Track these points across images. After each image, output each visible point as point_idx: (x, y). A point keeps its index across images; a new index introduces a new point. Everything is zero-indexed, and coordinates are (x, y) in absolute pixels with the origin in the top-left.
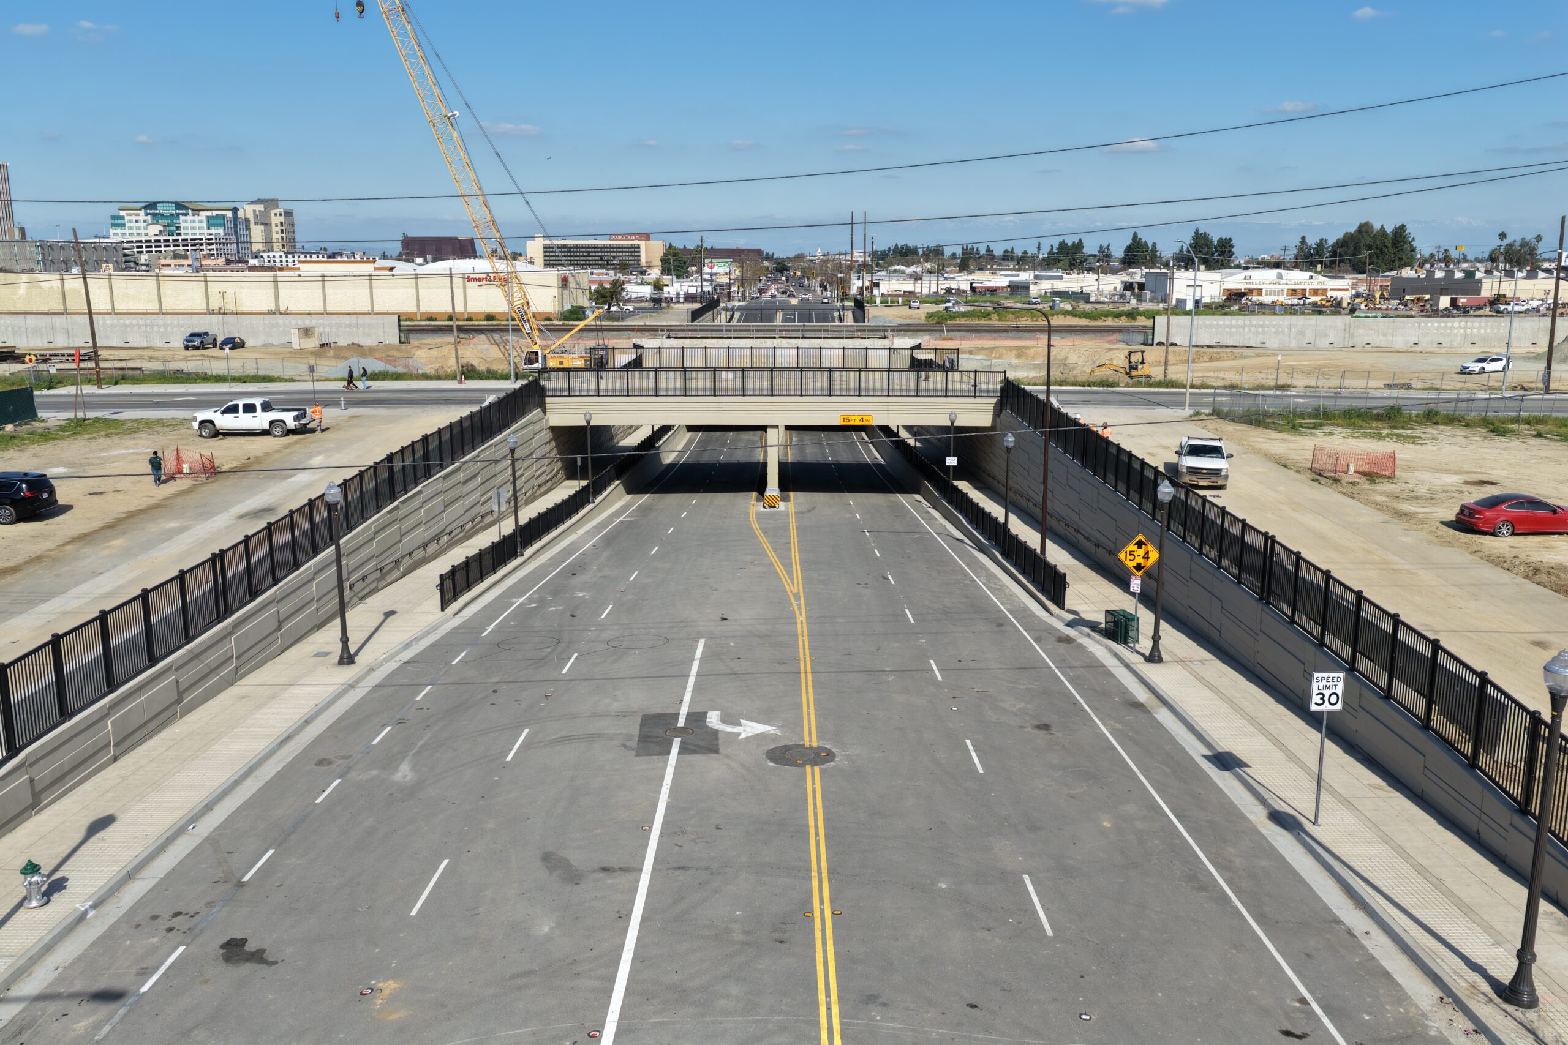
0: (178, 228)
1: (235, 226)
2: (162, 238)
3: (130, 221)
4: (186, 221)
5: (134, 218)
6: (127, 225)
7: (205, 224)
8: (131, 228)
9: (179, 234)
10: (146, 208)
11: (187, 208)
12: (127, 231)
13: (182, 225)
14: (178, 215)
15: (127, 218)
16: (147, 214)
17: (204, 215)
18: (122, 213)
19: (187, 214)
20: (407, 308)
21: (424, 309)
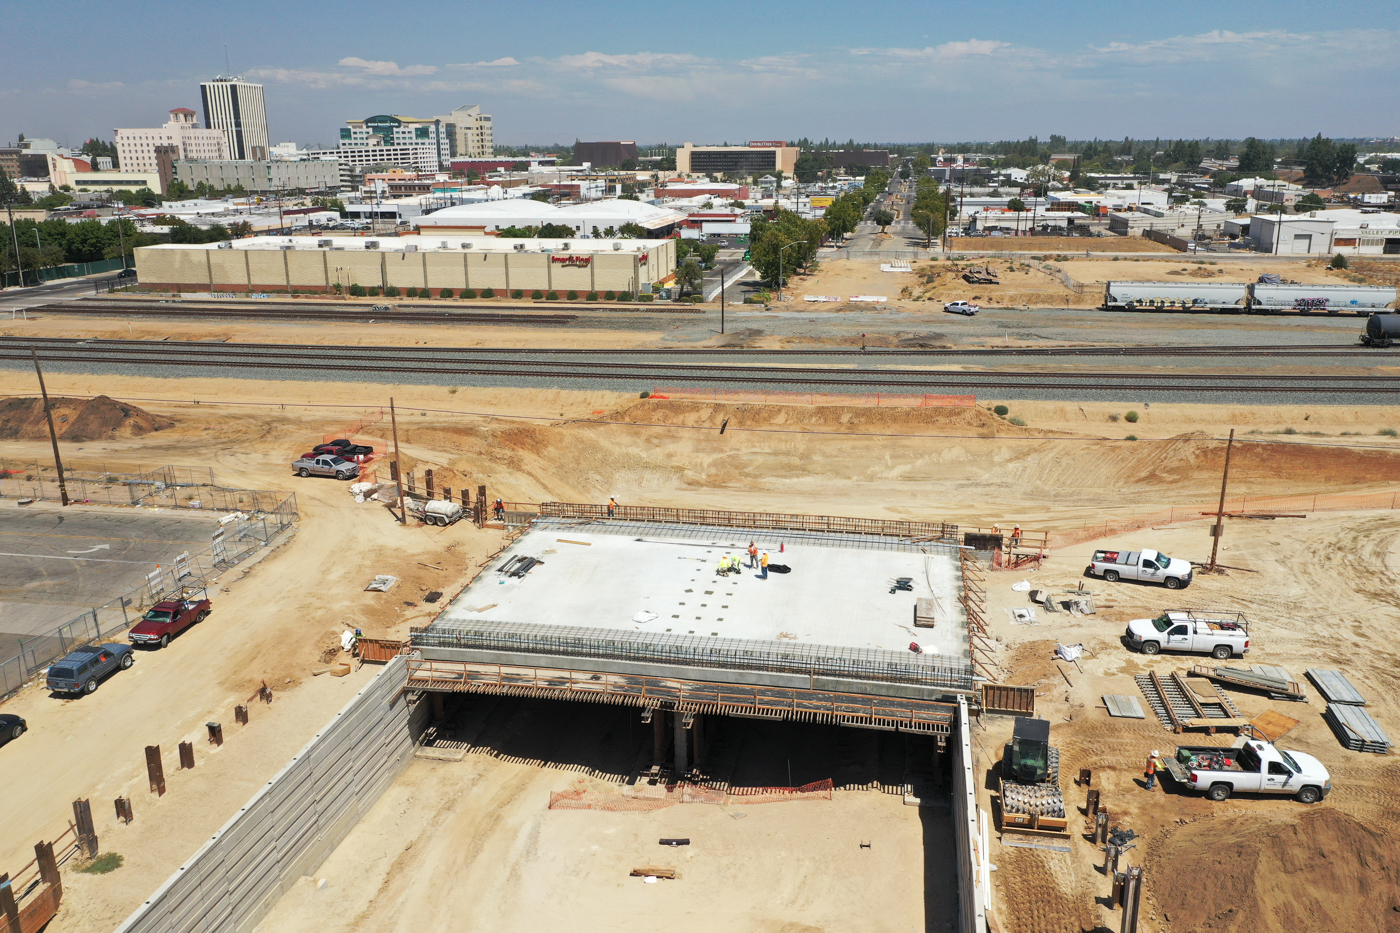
0: (392, 138)
1: (438, 135)
2: (377, 148)
3: (355, 133)
4: (398, 132)
5: (358, 130)
6: (353, 136)
7: (413, 135)
8: (355, 138)
9: (393, 144)
10: (367, 121)
11: (399, 122)
12: (353, 141)
13: (395, 135)
14: (391, 127)
15: (353, 130)
16: (368, 127)
17: (412, 127)
18: (350, 127)
19: (399, 127)
20: (498, 285)
21: (513, 285)
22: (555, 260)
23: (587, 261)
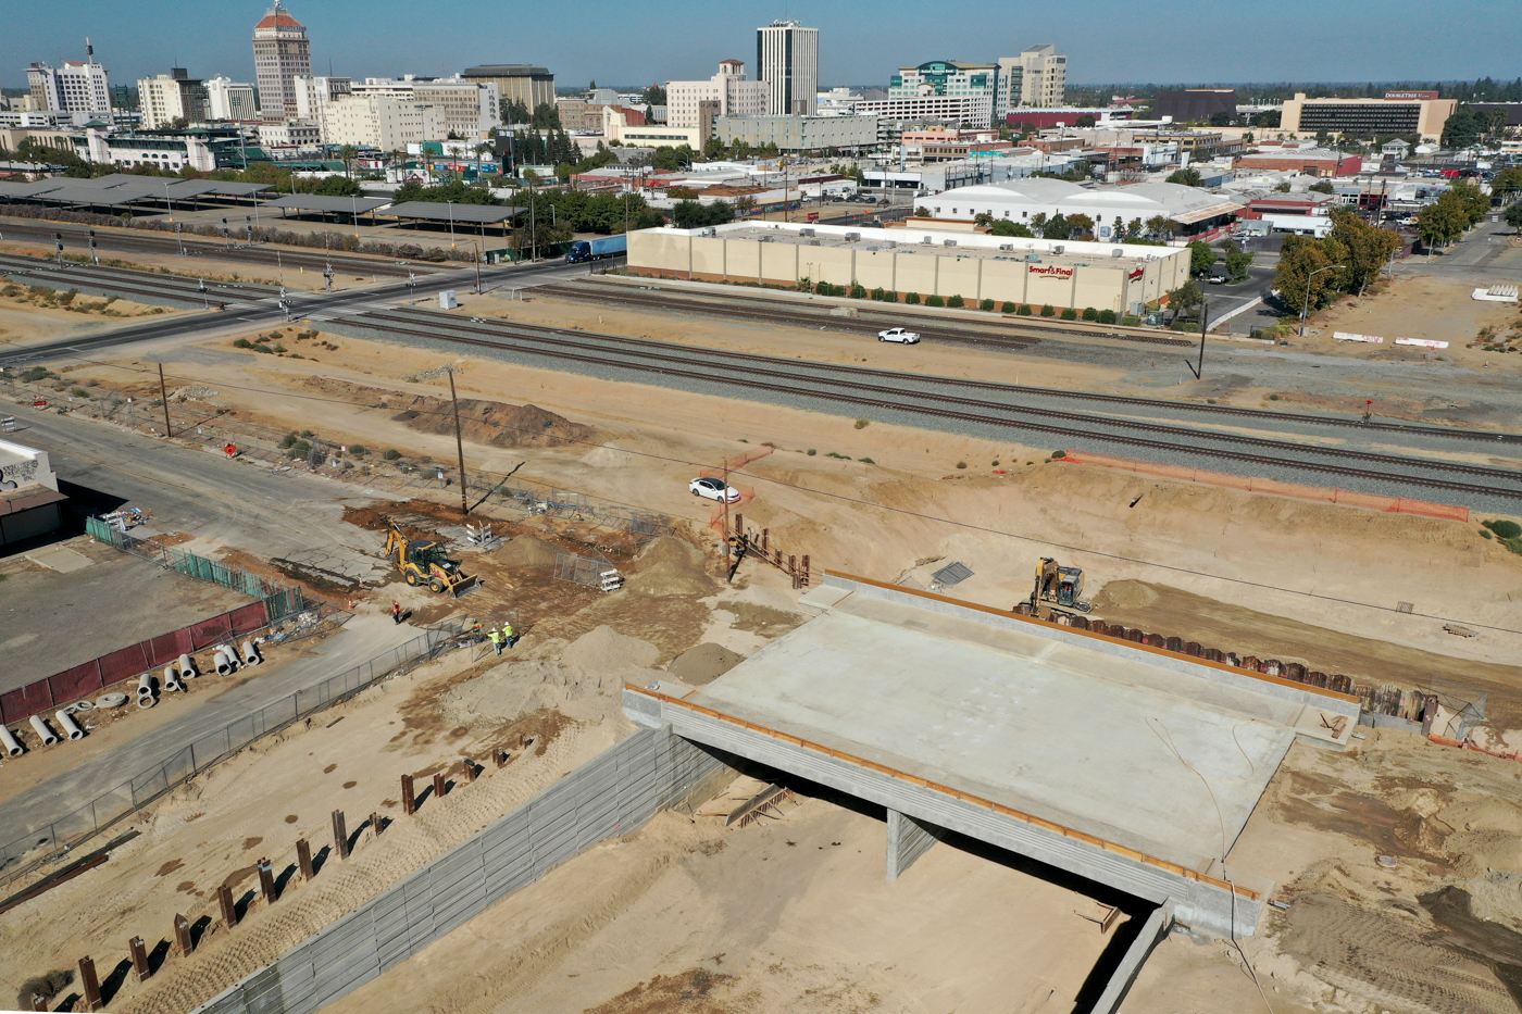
0: (945, 88)
1: (996, 83)
3: (906, 81)
4: (952, 80)
6: (904, 84)
7: (968, 83)
8: (906, 87)
9: (944, 94)
10: (921, 68)
11: (954, 68)
12: (902, 91)
13: (949, 84)
14: (946, 74)
15: (904, 78)
16: (920, 74)
17: (969, 74)
19: (954, 74)
20: (968, 293)
21: (984, 297)
22: (1032, 270)
23: (1069, 273)
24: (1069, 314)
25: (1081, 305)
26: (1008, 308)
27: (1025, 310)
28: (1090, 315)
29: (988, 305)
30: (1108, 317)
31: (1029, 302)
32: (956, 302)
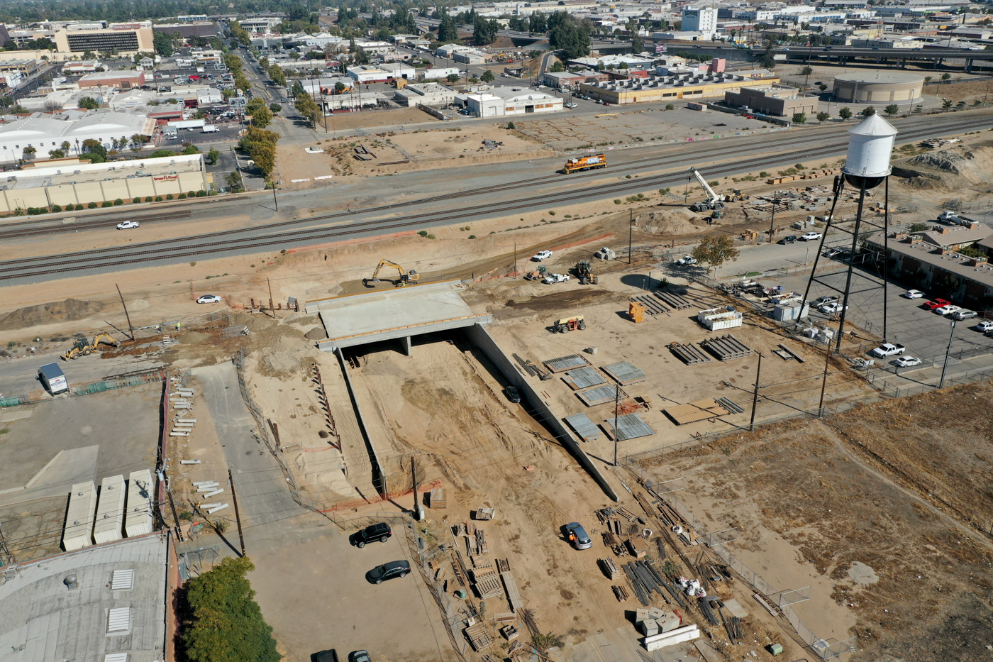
20: (124, 196)
21: (134, 196)
22: (156, 179)
23: (175, 177)
24: (182, 196)
25: (185, 190)
26: (149, 199)
27: (159, 199)
28: (191, 194)
29: (137, 201)
30: (201, 194)
31: (159, 194)
32: (119, 202)
